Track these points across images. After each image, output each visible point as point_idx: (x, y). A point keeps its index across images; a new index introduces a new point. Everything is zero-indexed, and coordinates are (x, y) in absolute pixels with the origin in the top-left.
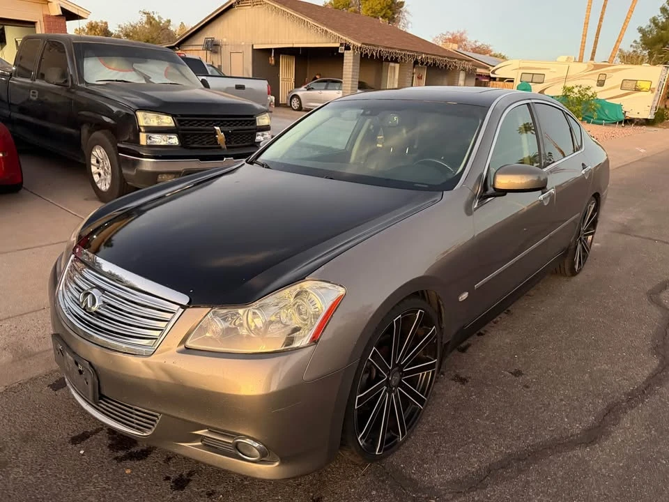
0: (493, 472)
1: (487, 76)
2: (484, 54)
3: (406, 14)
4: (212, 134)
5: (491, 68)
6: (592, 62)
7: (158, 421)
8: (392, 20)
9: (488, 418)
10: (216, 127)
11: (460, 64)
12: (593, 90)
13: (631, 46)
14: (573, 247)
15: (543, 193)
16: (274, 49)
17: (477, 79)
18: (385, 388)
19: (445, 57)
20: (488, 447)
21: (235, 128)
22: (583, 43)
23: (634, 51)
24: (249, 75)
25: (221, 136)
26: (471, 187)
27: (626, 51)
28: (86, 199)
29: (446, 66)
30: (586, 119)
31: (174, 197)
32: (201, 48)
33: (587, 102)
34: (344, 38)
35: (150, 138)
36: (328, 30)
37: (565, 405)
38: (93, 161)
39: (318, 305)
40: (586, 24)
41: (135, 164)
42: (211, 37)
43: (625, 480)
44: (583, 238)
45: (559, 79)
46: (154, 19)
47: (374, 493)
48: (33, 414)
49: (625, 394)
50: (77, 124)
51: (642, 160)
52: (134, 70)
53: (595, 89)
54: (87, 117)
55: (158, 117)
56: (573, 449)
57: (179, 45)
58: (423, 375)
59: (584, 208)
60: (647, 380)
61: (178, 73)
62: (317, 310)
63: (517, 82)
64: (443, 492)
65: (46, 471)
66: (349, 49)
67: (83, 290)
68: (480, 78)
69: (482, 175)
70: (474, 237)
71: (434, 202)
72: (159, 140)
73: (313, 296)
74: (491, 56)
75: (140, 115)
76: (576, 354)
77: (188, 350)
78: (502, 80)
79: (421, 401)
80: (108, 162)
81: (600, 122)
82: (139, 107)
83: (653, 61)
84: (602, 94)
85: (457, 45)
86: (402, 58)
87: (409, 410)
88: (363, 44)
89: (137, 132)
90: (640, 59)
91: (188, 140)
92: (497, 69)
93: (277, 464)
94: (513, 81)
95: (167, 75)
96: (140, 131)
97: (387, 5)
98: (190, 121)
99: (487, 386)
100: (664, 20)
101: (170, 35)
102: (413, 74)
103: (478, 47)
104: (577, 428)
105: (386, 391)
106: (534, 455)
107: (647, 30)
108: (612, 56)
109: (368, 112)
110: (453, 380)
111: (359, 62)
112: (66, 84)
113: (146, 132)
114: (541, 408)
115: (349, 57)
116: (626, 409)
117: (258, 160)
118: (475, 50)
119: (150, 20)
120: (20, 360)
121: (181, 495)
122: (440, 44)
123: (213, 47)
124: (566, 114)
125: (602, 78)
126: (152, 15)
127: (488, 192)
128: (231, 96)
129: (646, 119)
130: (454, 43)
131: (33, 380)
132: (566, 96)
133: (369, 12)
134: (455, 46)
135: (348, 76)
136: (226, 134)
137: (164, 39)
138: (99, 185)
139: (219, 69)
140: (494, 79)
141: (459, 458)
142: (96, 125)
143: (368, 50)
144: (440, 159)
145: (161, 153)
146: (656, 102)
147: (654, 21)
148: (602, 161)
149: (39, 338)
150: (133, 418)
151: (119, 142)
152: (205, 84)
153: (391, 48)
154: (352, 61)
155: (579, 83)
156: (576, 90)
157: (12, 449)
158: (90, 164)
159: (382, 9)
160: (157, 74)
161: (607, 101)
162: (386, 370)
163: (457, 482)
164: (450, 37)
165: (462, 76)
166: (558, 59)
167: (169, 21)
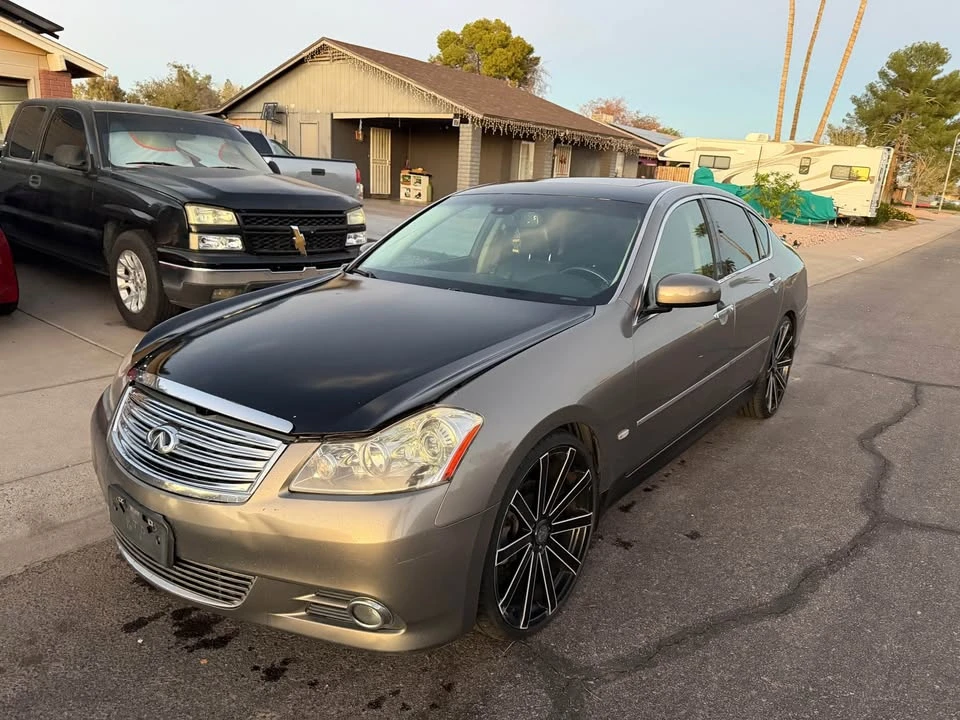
0: (665, 648)
1: (653, 159)
2: (650, 128)
3: (542, 74)
4: (288, 235)
5: (658, 148)
6: (792, 141)
7: (251, 587)
8: (524, 81)
9: (657, 588)
10: (293, 227)
11: (617, 144)
12: (794, 179)
13: (844, 120)
14: (763, 379)
15: (719, 310)
16: (363, 120)
17: (640, 163)
18: (530, 545)
19: (596, 134)
20: (658, 620)
21: (318, 227)
22: (780, 116)
23: (848, 128)
24: (326, 154)
25: (299, 238)
26: (629, 301)
27: (837, 127)
28: (108, 324)
29: (598, 145)
30: (787, 218)
31: (235, 319)
32: (258, 116)
33: (786, 195)
34: (459, 106)
35: (203, 241)
36: (437, 96)
37: (752, 571)
38: (120, 271)
39: (451, 437)
40: (783, 91)
41: (182, 274)
42: (273, 101)
43: (823, 652)
44: (776, 368)
45: (750, 163)
46: (189, 75)
47: (519, 675)
48: (68, 598)
49: (826, 556)
50: (98, 221)
51: (859, 271)
52: (179, 149)
53: (797, 177)
54: (113, 211)
55: (215, 212)
56: (762, 620)
57: (227, 112)
58: (576, 531)
59: (775, 329)
60: (853, 540)
61: (236, 153)
62: (450, 442)
63: (694, 168)
64: (603, 673)
65: (95, 665)
66: (467, 122)
67: (151, 428)
68: (644, 161)
69: (642, 286)
70: (634, 363)
71: (587, 317)
72: (216, 243)
73: (445, 426)
74: (658, 131)
75: (191, 210)
76: (767, 512)
77: (293, 494)
78: (674, 164)
79: (575, 565)
80: (142, 273)
81: (805, 221)
82: (188, 198)
83: (872, 142)
84: (806, 184)
85: (612, 117)
86: (538, 135)
87: (560, 577)
88: (485, 115)
89: (185, 232)
90: (855, 138)
91: (254, 243)
92: (667, 150)
93: (403, 631)
94: (688, 166)
95: (221, 156)
96: (190, 231)
97: (516, 62)
98: (259, 218)
99: (656, 550)
100: (884, 88)
101: (212, 98)
102: (554, 156)
103: (642, 120)
104: (767, 597)
105: (531, 549)
106: (713, 628)
107: (863, 100)
108: (818, 135)
109: (500, 210)
110: (613, 544)
111: (480, 139)
112: (85, 167)
113: (198, 232)
114: (723, 575)
115: (466, 133)
116: (825, 573)
117: (359, 268)
118: (638, 124)
119: (183, 77)
120: (40, 533)
121: (276, 686)
122: (589, 115)
123: (276, 115)
124: (747, 212)
125: (806, 162)
126: (186, 69)
127: (650, 307)
128: (308, 183)
129: (866, 218)
130: (609, 114)
131: (63, 558)
132: (759, 186)
133: (492, 71)
134: (610, 119)
135: (465, 159)
136: (307, 235)
137: (202, 102)
138: (127, 305)
139: (284, 145)
140: (664, 163)
141: (622, 634)
142: (126, 222)
143: (492, 123)
144: (592, 268)
145: (218, 261)
146: (878, 195)
147: (872, 88)
148: (798, 270)
149: (64, 505)
150: (217, 585)
151: (159, 246)
152: (274, 167)
153: (523, 121)
154: (470, 138)
155: (776, 169)
156: (772, 179)
157: (46, 640)
158: (116, 276)
159: (509, 67)
160: (208, 153)
161: (813, 193)
162: (531, 521)
163: (621, 660)
164: (604, 106)
165: (620, 158)
166: (747, 138)
167: (209, 78)
